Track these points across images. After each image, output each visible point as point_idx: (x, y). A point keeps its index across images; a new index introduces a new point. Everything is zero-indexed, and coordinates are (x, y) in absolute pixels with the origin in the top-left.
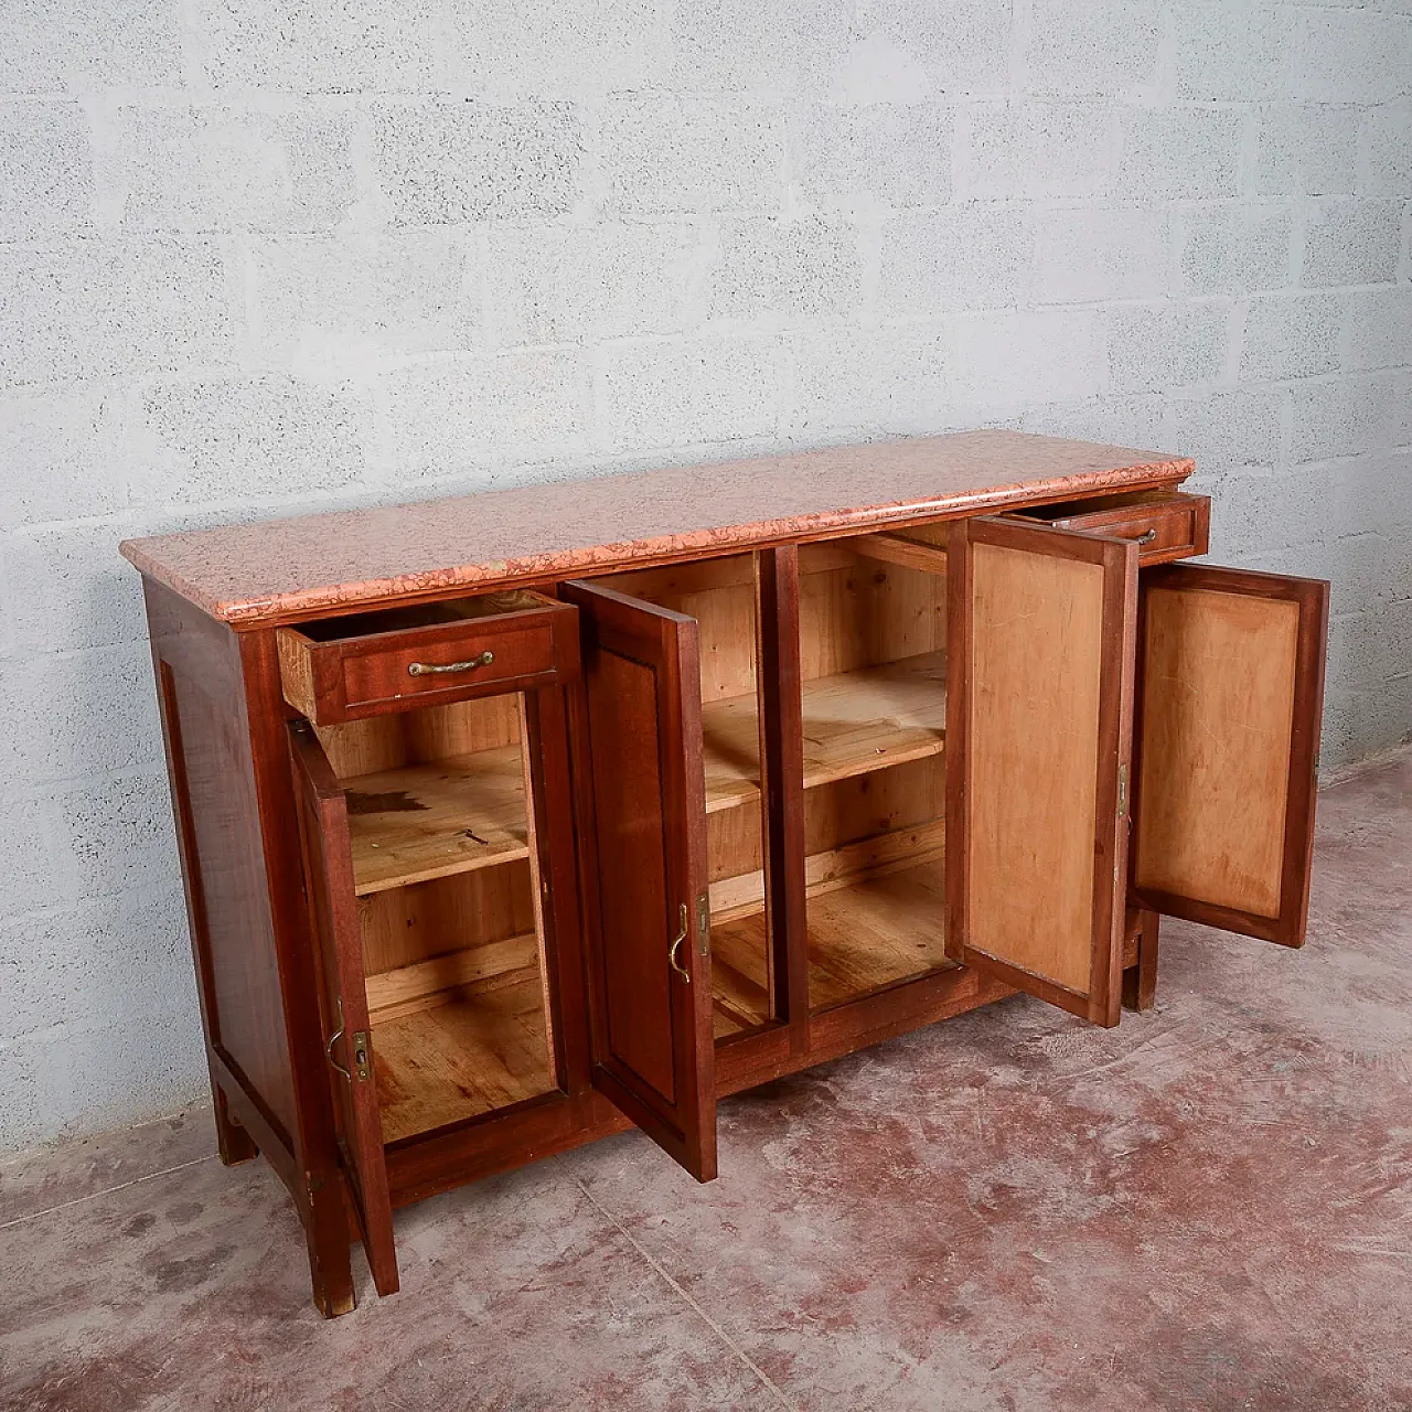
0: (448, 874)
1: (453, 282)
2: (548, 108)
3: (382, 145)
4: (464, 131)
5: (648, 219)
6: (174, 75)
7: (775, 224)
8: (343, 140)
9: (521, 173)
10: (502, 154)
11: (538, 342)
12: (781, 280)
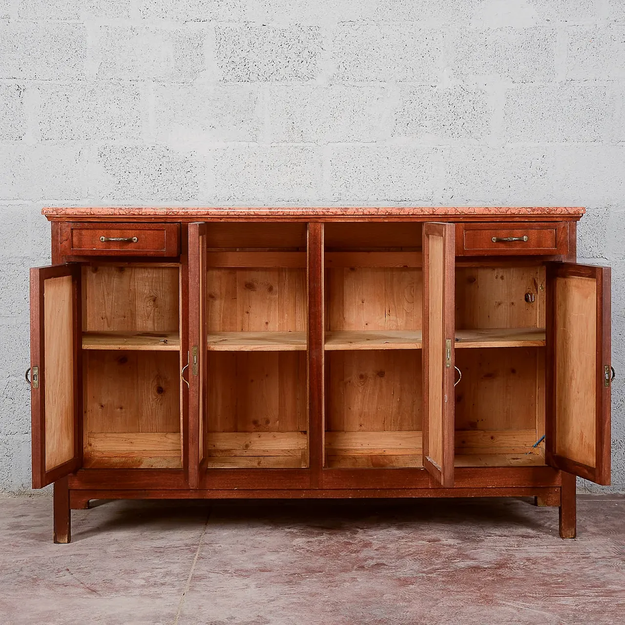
0: (140, 349)
1: (250, 110)
2: (305, 29)
3: (219, 45)
4: (260, 39)
5: (358, 84)
6: (125, 13)
7: (435, 90)
8: (200, 42)
9: (290, 60)
10: (280, 51)
11: (293, 141)
12: (438, 118)
